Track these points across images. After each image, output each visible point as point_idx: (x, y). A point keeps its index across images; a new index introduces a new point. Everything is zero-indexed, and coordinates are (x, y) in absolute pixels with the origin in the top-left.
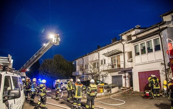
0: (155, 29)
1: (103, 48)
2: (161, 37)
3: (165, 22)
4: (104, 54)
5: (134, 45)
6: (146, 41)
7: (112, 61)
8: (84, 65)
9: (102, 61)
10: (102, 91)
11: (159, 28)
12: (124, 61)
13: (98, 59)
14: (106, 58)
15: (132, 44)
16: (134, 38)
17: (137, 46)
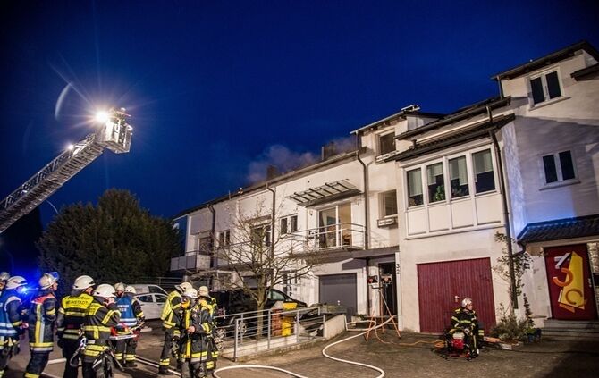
0: (475, 117)
1: (292, 176)
2: (497, 145)
3: (510, 98)
4: (296, 197)
5: (404, 167)
6: (446, 155)
7: (321, 224)
8: (218, 235)
9: (284, 221)
10: (288, 332)
11: (488, 118)
12: (364, 224)
13: (270, 213)
14: (302, 212)
15: (400, 164)
17: (416, 173)
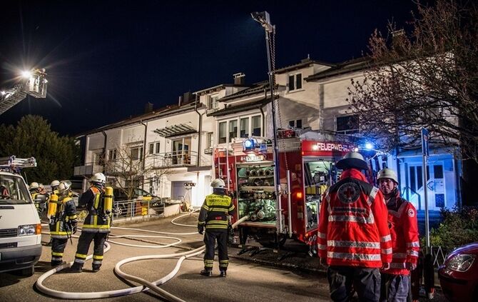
1: (157, 117)
2: (263, 115)
3: (278, 85)
4: (157, 131)
5: (218, 120)
7: (174, 149)
8: (108, 152)
9: (152, 145)
11: (264, 96)
12: (197, 152)
13: (143, 139)
14: (162, 140)
15: (216, 118)
16: (221, 106)
17: (224, 125)
